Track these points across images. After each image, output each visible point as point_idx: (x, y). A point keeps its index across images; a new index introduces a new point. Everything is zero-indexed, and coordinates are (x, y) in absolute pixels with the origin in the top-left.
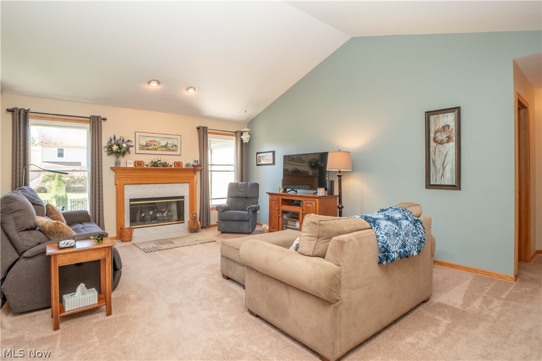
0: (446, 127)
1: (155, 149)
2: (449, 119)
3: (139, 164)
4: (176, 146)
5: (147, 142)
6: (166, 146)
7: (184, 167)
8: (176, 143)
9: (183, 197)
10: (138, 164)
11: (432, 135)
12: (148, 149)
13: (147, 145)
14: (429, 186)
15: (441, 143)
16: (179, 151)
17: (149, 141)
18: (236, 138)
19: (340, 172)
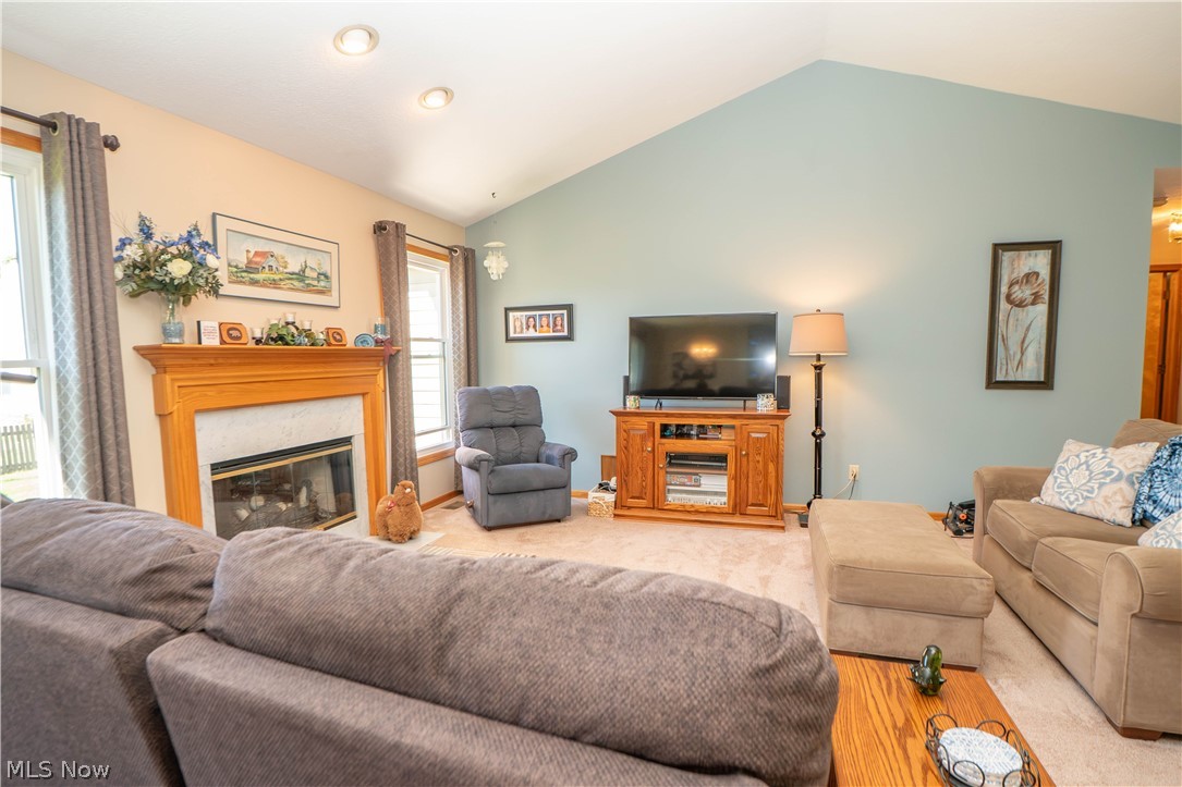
0: (1030, 277)
1: (274, 284)
2: (1040, 262)
3: (234, 333)
4: (327, 277)
5: (251, 255)
6: (300, 276)
7: (350, 344)
8: (326, 268)
9: (347, 440)
10: (230, 336)
11: (1004, 289)
12: (254, 283)
13: (250, 268)
14: (992, 383)
15: (1021, 304)
16: (335, 293)
17: (256, 254)
18: (451, 266)
19: (819, 358)
